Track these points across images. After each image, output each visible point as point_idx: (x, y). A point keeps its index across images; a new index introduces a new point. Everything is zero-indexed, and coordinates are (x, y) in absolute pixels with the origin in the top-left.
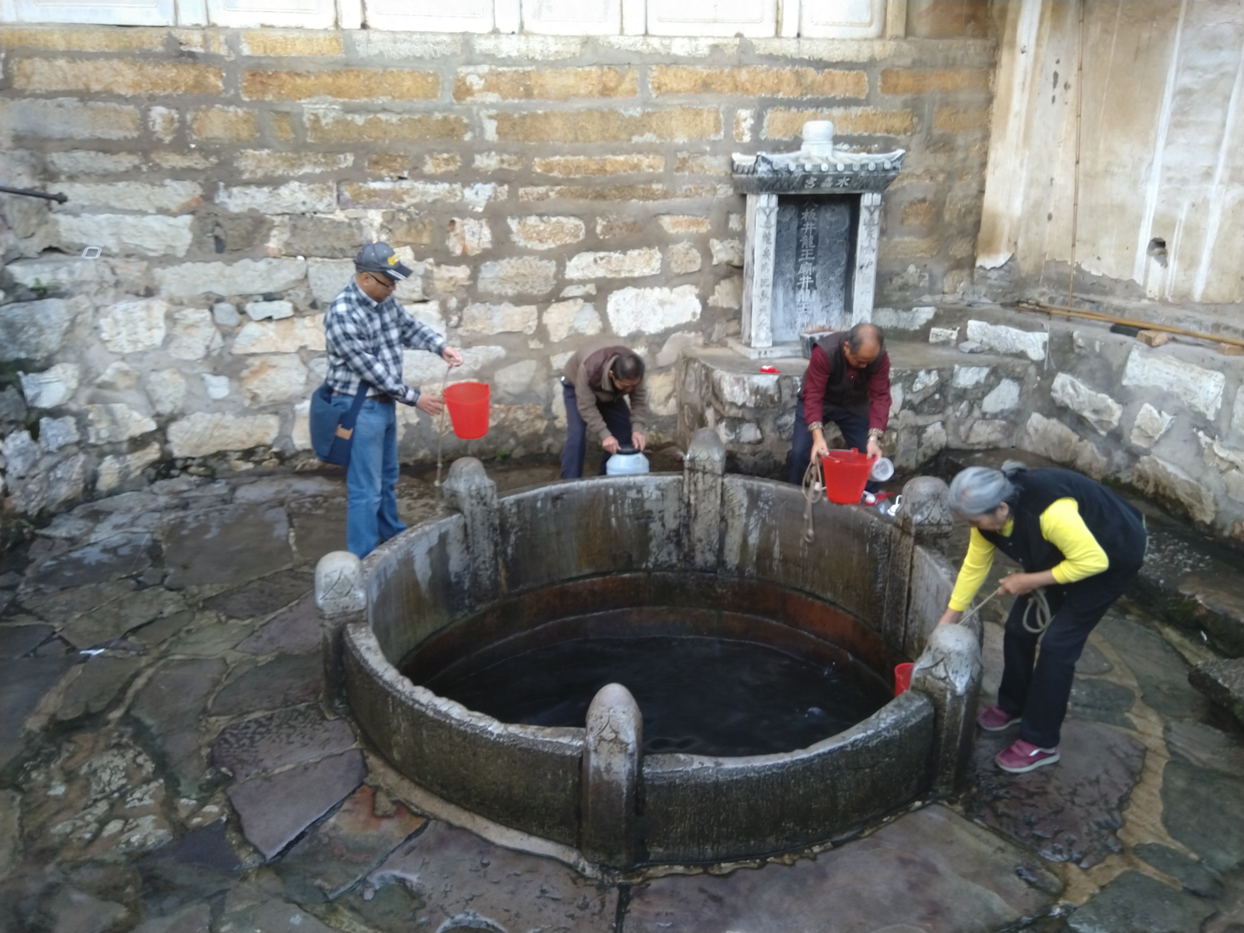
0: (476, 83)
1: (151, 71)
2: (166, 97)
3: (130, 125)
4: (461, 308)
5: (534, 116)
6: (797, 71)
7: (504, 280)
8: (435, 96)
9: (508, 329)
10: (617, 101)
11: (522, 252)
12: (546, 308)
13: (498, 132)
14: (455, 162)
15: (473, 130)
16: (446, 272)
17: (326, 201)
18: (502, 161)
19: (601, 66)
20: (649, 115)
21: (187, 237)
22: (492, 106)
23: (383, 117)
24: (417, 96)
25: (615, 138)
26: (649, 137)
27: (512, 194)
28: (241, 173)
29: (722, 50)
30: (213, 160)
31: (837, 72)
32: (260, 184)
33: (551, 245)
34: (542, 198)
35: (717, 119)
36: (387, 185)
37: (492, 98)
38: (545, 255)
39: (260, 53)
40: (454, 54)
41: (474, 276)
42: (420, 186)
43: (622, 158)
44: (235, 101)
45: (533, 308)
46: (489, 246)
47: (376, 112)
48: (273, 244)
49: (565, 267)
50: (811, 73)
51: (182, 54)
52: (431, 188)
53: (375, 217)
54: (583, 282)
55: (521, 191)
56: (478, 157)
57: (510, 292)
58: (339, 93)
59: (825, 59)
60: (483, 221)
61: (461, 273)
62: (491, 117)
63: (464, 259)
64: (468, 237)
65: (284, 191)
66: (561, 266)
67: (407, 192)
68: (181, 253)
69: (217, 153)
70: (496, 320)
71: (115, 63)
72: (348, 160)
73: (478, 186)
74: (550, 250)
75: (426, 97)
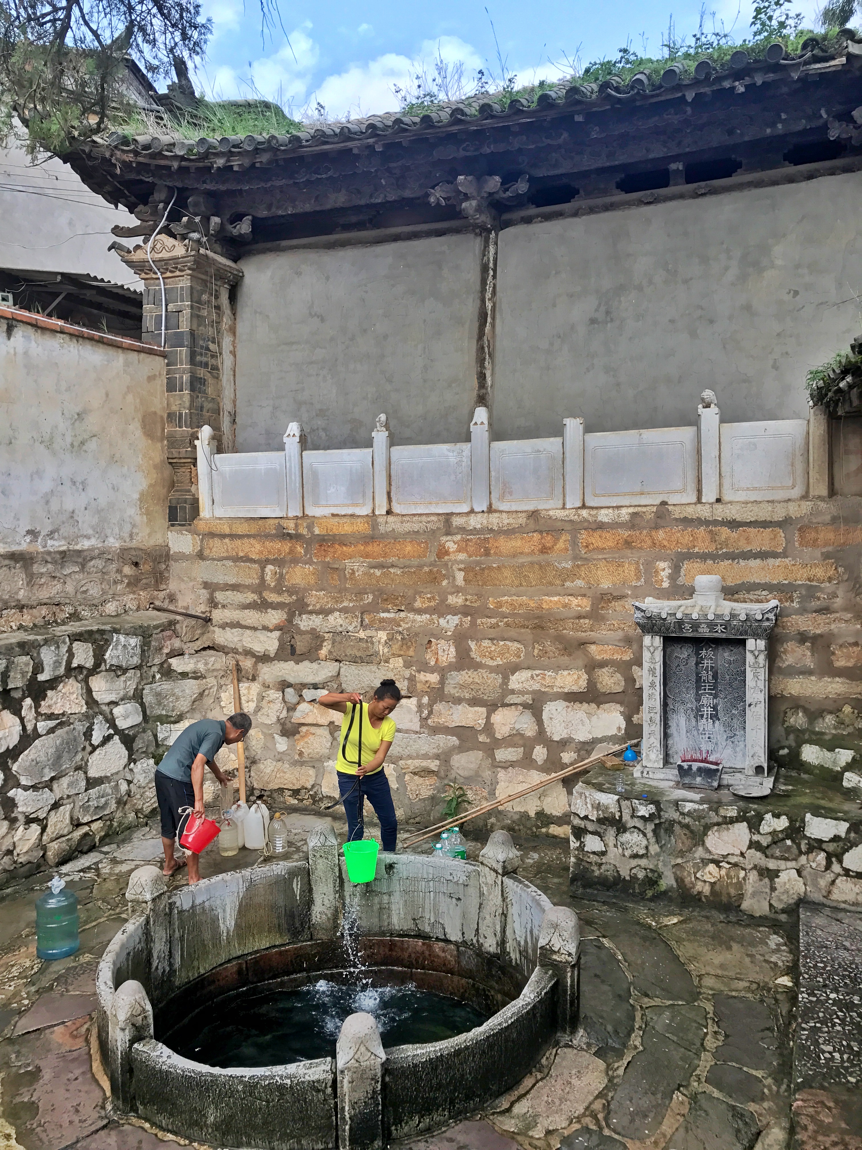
0: (451, 546)
1: (269, 544)
2: (274, 560)
3: (255, 576)
4: (431, 705)
5: (490, 568)
6: (711, 531)
7: (462, 687)
8: (425, 556)
9: (463, 724)
10: (551, 557)
11: (477, 666)
12: (494, 711)
13: (465, 580)
14: (435, 600)
15: (448, 579)
16: (422, 677)
17: (353, 625)
18: (466, 600)
19: (541, 532)
20: (578, 566)
21: (276, 644)
22: (462, 562)
23: (392, 570)
24: (414, 557)
25: (551, 584)
26: (579, 583)
27: (473, 623)
28: (308, 605)
29: (642, 517)
30: (295, 597)
31: (752, 531)
32: (318, 613)
33: (499, 661)
34: (493, 627)
35: (637, 569)
36: (391, 615)
37: (462, 556)
38: (495, 669)
39: (324, 532)
40: (438, 529)
41: (442, 681)
42: (411, 616)
43: (556, 599)
44: (310, 562)
45: (484, 710)
46: (454, 660)
47: (388, 567)
48: (323, 652)
49: (509, 679)
50: (725, 532)
51: (284, 534)
52: (418, 618)
53: (383, 636)
54: (522, 693)
55: (479, 621)
56: (450, 597)
57: (467, 696)
58: (367, 556)
59: (739, 519)
60: (451, 642)
61: (434, 678)
62: (460, 570)
63: (435, 669)
64: (440, 652)
65: (331, 618)
66: (506, 679)
67: (403, 620)
68: (272, 655)
69: (297, 593)
70: (455, 717)
71: (252, 541)
72: (369, 598)
73: (449, 617)
74: (498, 666)
75: (419, 557)
